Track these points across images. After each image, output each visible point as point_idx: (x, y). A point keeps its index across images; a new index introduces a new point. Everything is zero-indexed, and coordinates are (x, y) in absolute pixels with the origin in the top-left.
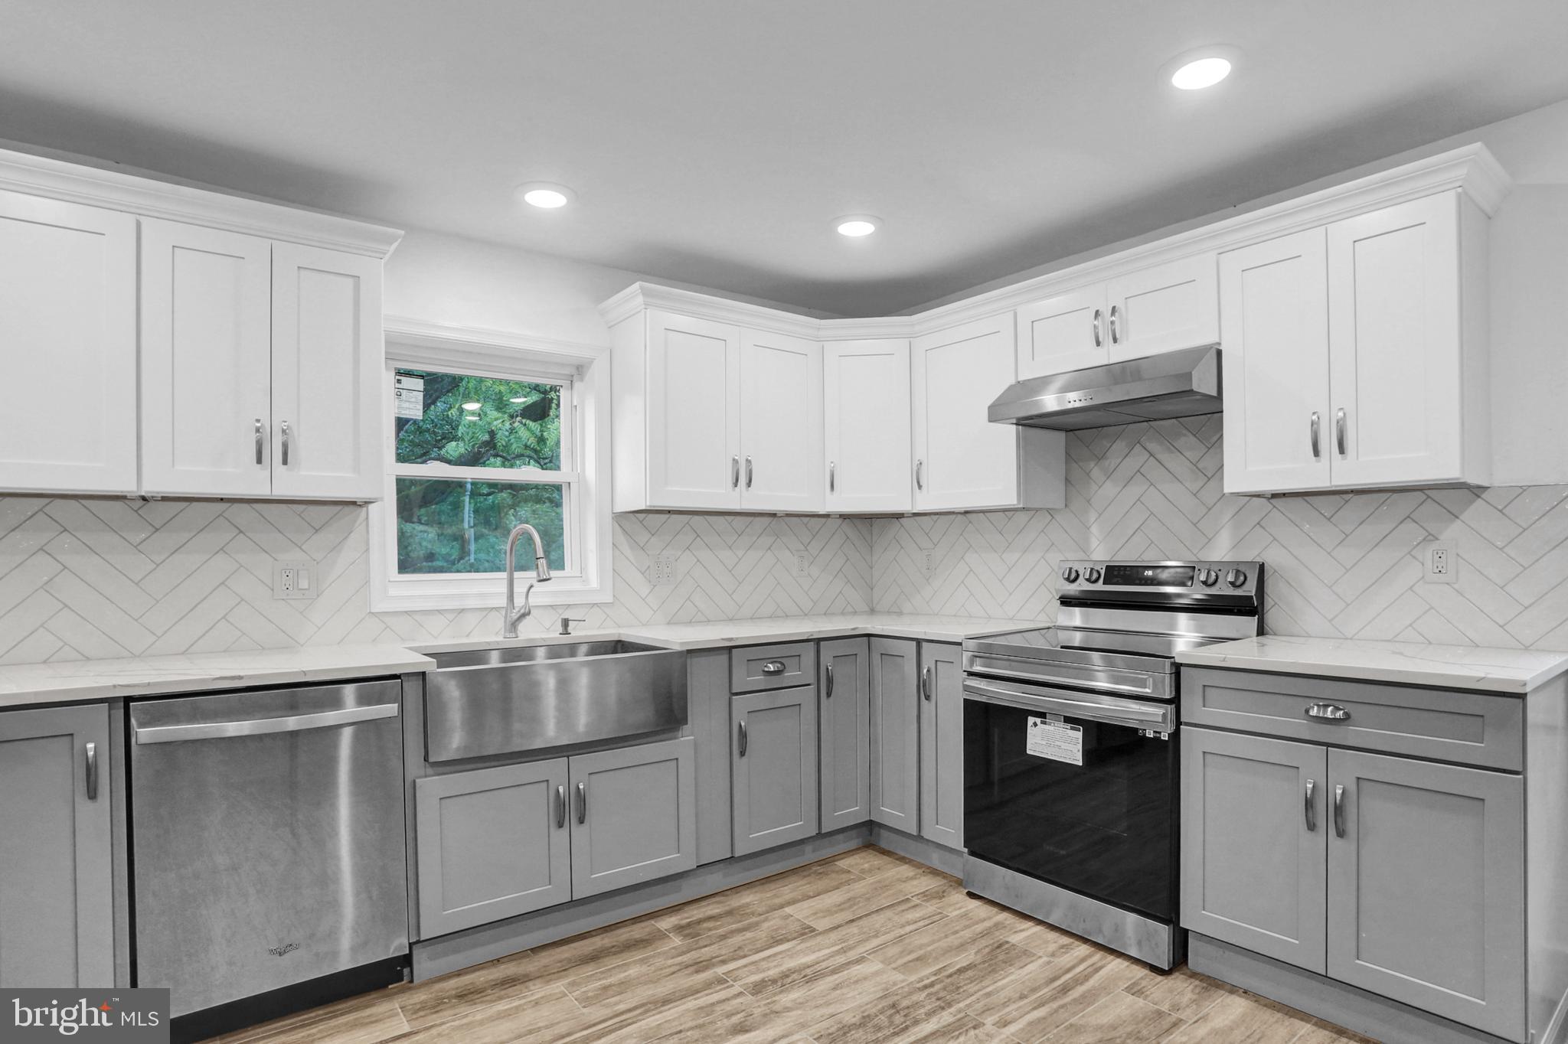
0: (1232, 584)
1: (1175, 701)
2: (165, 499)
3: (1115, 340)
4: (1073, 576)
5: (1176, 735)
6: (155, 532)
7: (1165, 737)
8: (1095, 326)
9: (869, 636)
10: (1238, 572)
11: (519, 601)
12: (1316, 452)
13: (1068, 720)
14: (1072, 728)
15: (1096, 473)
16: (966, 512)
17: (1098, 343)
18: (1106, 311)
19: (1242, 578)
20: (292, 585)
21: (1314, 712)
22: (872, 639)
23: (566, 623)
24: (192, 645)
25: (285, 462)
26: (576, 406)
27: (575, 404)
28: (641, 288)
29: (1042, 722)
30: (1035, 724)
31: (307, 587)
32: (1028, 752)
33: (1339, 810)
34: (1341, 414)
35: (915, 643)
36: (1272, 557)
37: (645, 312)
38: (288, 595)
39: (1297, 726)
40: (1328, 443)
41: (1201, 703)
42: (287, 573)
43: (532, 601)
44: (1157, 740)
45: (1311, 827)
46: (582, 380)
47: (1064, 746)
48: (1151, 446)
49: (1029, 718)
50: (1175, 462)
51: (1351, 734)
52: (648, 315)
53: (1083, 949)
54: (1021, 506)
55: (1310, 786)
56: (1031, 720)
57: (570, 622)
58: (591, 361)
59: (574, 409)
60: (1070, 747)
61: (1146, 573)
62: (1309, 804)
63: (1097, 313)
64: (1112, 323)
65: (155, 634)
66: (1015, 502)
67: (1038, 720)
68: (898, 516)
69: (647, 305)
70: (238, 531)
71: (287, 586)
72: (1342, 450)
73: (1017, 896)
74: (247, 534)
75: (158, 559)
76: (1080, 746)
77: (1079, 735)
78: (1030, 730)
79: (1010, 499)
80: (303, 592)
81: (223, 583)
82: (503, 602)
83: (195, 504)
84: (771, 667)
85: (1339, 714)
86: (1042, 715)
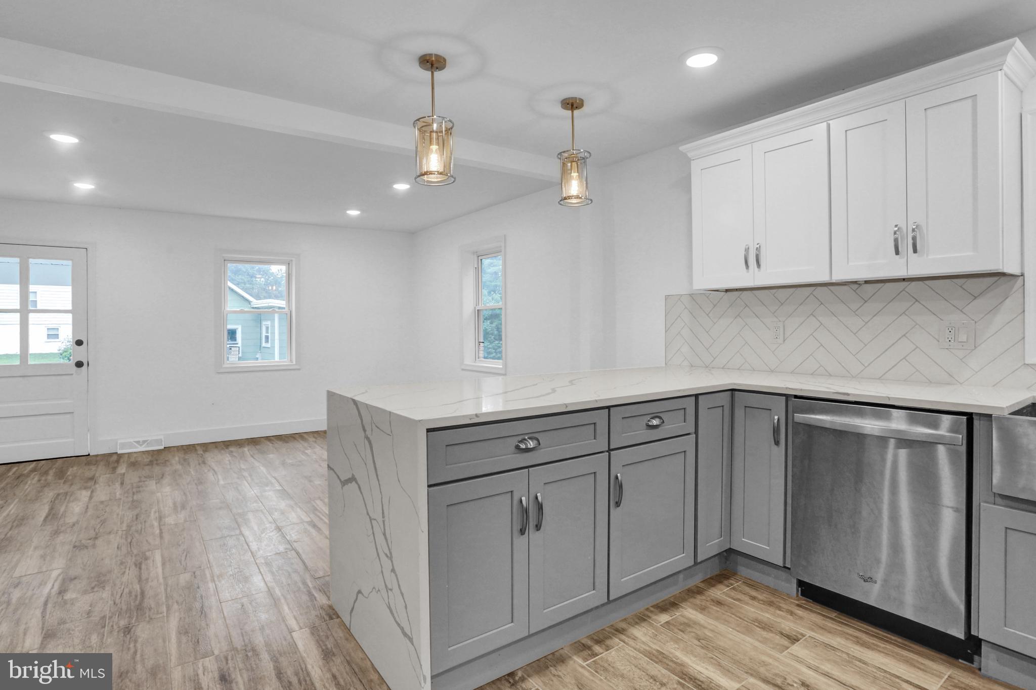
2: (867, 282)
6: (865, 303)
20: (953, 338)
24: (885, 374)
25: (915, 251)
31: (965, 340)
38: (950, 345)
42: (950, 330)
65: (864, 365)
70: (915, 300)
71: (950, 339)
74: (921, 302)
75: (866, 320)
80: (963, 344)
81: (904, 335)
83: (888, 284)
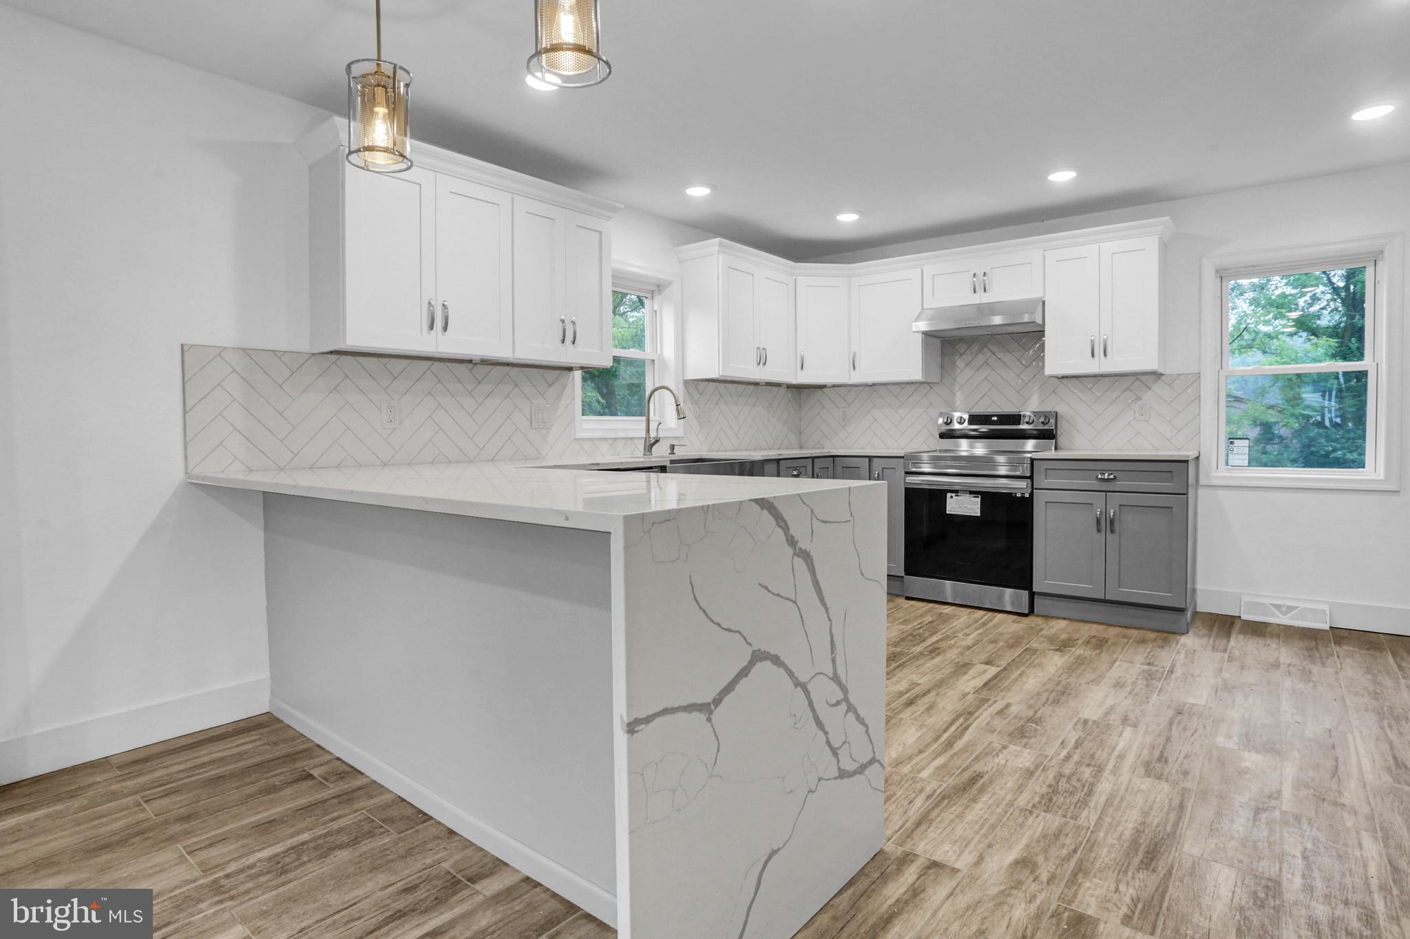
0: (1042, 422)
1: (1031, 478)
3: (985, 291)
4: (949, 421)
5: (1032, 494)
7: (1027, 495)
8: (974, 281)
9: (833, 457)
10: (1046, 416)
11: (653, 434)
12: (1093, 355)
13: (971, 493)
14: (974, 497)
15: (960, 363)
16: (874, 385)
17: (975, 292)
18: (980, 274)
19: (1047, 421)
21: (1100, 476)
22: (836, 459)
23: (672, 447)
26: (656, 311)
27: (656, 309)
28: (720, 242)
29: (956, 496)
30: (952, 497)
32: (947, 512)
33: (1112, 522)
34: (1105, 337)
35: (867, 459)
36: (1061, 409)
37: (718, 257)
39: (1093, 484)
40: (1099, 351)
41: (1044, 477)
43: (661, 435)
44: (1023, 497)
45: (1099, 531)
46: (660, 294)
47: (969, 506)
48: (992, 348)
49: (948, 494)
50: (1008, 358)
51: (1119, 485)
52: (720, 258)
53: (981, 612)
54: (924, 380)
55: (1098, 513)
56: (949, 495)
57: (675, 447)
58: (670, 283)
59: (654, 313)
60: (973, 507)
61: (993, 419)
62: (1098, 521)
63: (975, 275)
64: (984, 280)
66: (920, 378)
67: (953, 495)
68: (821, 387)
69: (719, 252)
72: (1105, 355)
73: (939, 593)
76: (979, 506)
77: (979, 500)
78: (948, 500)
79: (918, 376)
82: (643, 434)
84: (795, 473)
85: (1112, 477)
86: (956, 492)
